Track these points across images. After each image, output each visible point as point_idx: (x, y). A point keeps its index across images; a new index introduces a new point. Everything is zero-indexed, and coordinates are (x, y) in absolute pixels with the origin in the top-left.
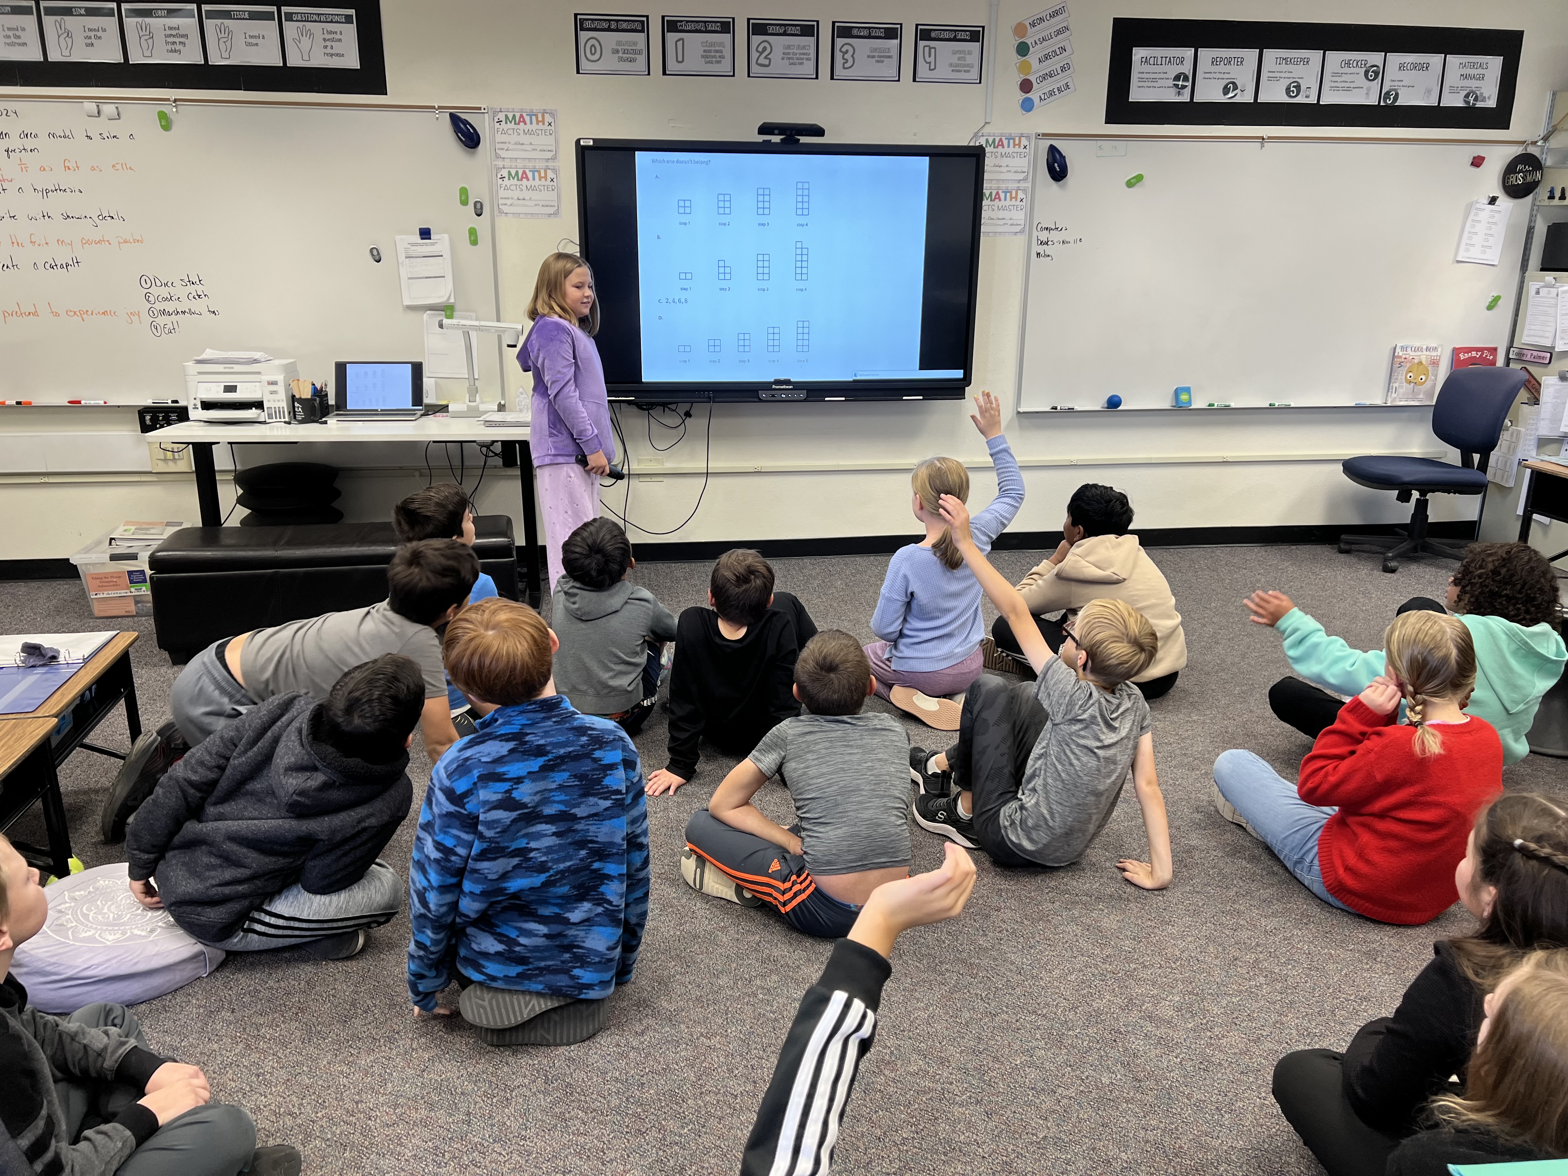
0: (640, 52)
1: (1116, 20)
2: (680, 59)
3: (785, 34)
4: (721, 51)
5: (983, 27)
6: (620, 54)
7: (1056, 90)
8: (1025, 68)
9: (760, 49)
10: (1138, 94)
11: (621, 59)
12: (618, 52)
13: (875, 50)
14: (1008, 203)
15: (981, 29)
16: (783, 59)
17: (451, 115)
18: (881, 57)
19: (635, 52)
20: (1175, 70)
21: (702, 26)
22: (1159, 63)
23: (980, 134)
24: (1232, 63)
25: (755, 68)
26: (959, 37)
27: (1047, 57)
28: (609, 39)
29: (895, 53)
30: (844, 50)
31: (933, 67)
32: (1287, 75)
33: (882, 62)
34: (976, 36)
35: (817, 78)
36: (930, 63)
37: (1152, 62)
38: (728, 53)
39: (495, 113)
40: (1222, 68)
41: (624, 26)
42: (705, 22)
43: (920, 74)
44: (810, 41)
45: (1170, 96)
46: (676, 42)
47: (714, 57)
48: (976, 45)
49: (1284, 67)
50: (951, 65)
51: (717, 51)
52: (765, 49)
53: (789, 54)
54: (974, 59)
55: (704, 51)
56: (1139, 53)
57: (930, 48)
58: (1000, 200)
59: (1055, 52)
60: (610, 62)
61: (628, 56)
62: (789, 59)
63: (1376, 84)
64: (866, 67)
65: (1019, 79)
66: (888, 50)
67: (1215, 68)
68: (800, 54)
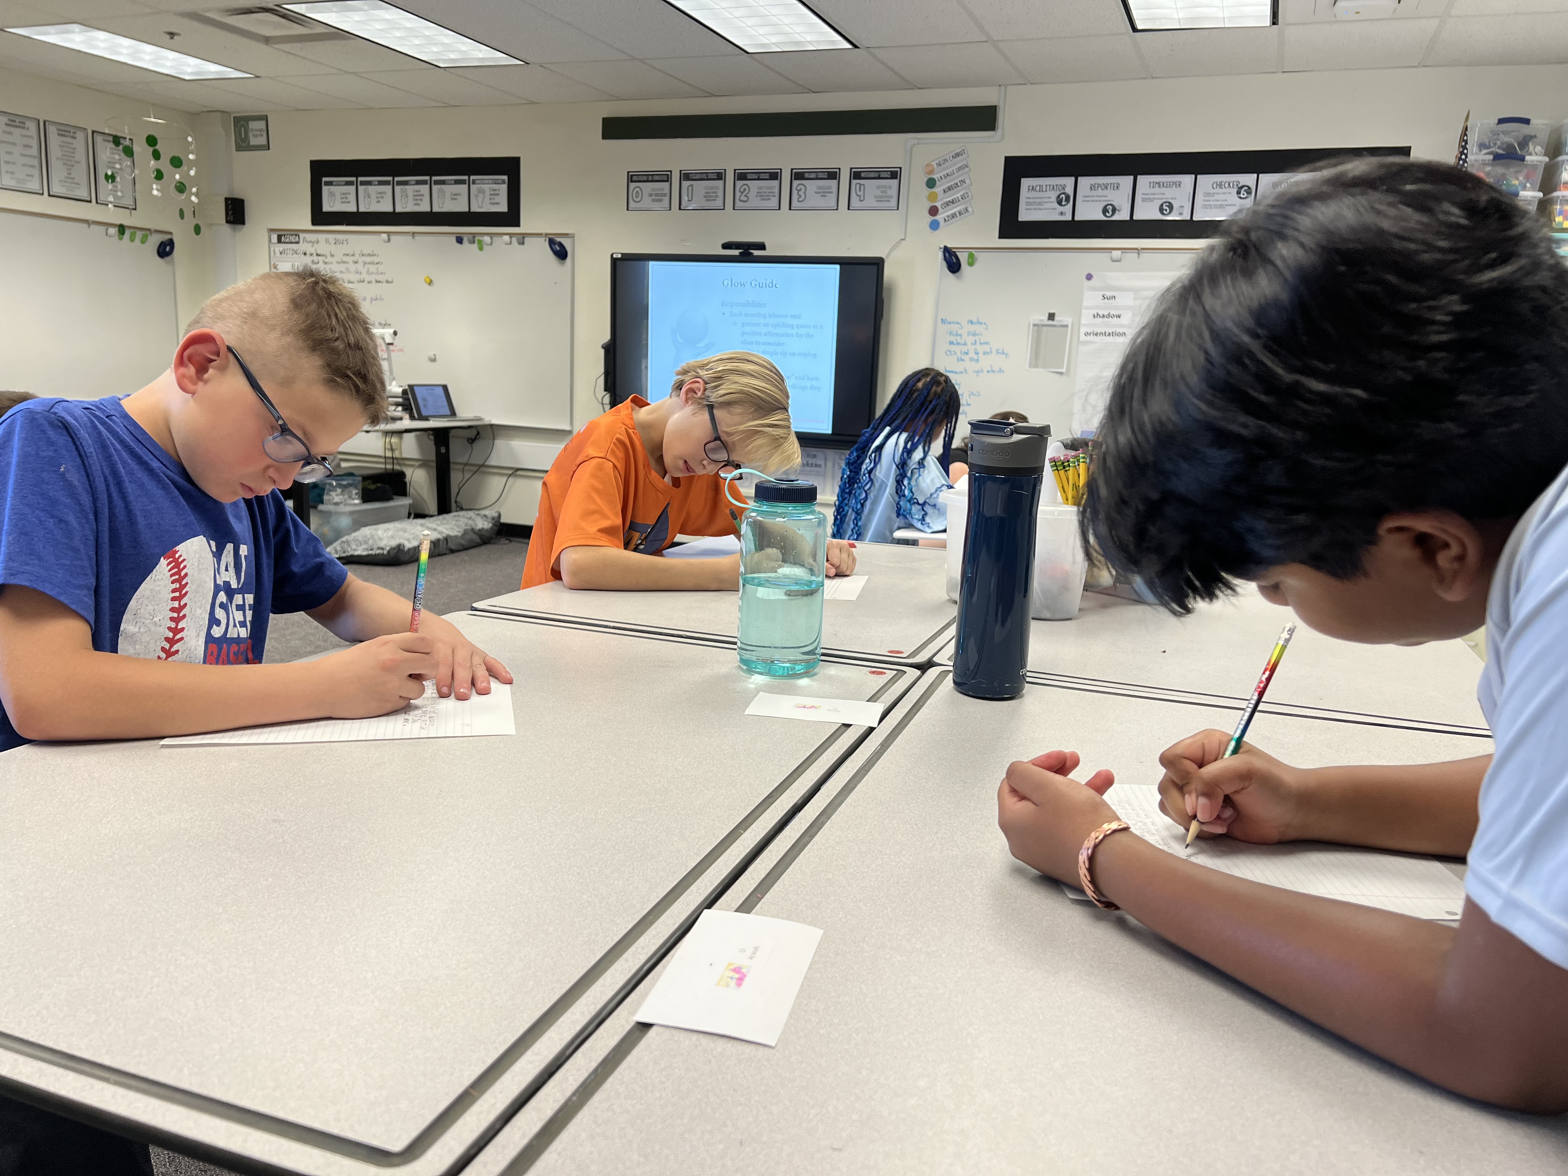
0: (665, 195)
1: (1006, 158)
2: (690, 199)
3: (759, 179)
4: (717, 192)
5: (900, 168)
6: (653, 197)
7: (957, 214)
8: (932, 197)
9: (742, 190)
10: (1024, 215)
11: (654, 200)
12: (651, 195)
13: (820, 188)
15: (898, 169)
16: (757, 196)
17: (551, 238)
18: (824, 193)
19: (663, 195)
21: (705, 176)
22: (1044, 190)
23: (896, 248)
24: (1109, 188)
25: (738, 204)
26: (882, 176)
27: (950, 188)
28: (647, 187)
29: (835, 190)
30: (799, 188)
31: (862, 199)
32: (1160, 196)
33: (825, 196)
34: (894, 175)
35: (779, 209)
36: (860, 196)
37: (1038, 189)
38: (720, 194)
40: (1100, 192)
41: (656, 178)
42: (707, 173)
43: (852, 204)
44: (775, 183)
45: (1054, 217)
46: (688, 187)
47: (712, 196)
48: (895, 182)
49: (1157, 190)
50: (876, 197)
51: (713, 193)
52: (745, 190)
53: (760, 193)
54: (894, 192)
55: (706, 193)
56: (1026, 183)
57: (860, 185)
59: (957, 184)
60: (647, 202)
61: (657, 197)
62: (761, 196)
64: (814, 200)
65: (928, 205)
66: (830, 187)
67: (1094, 193)
68: (769, 192)
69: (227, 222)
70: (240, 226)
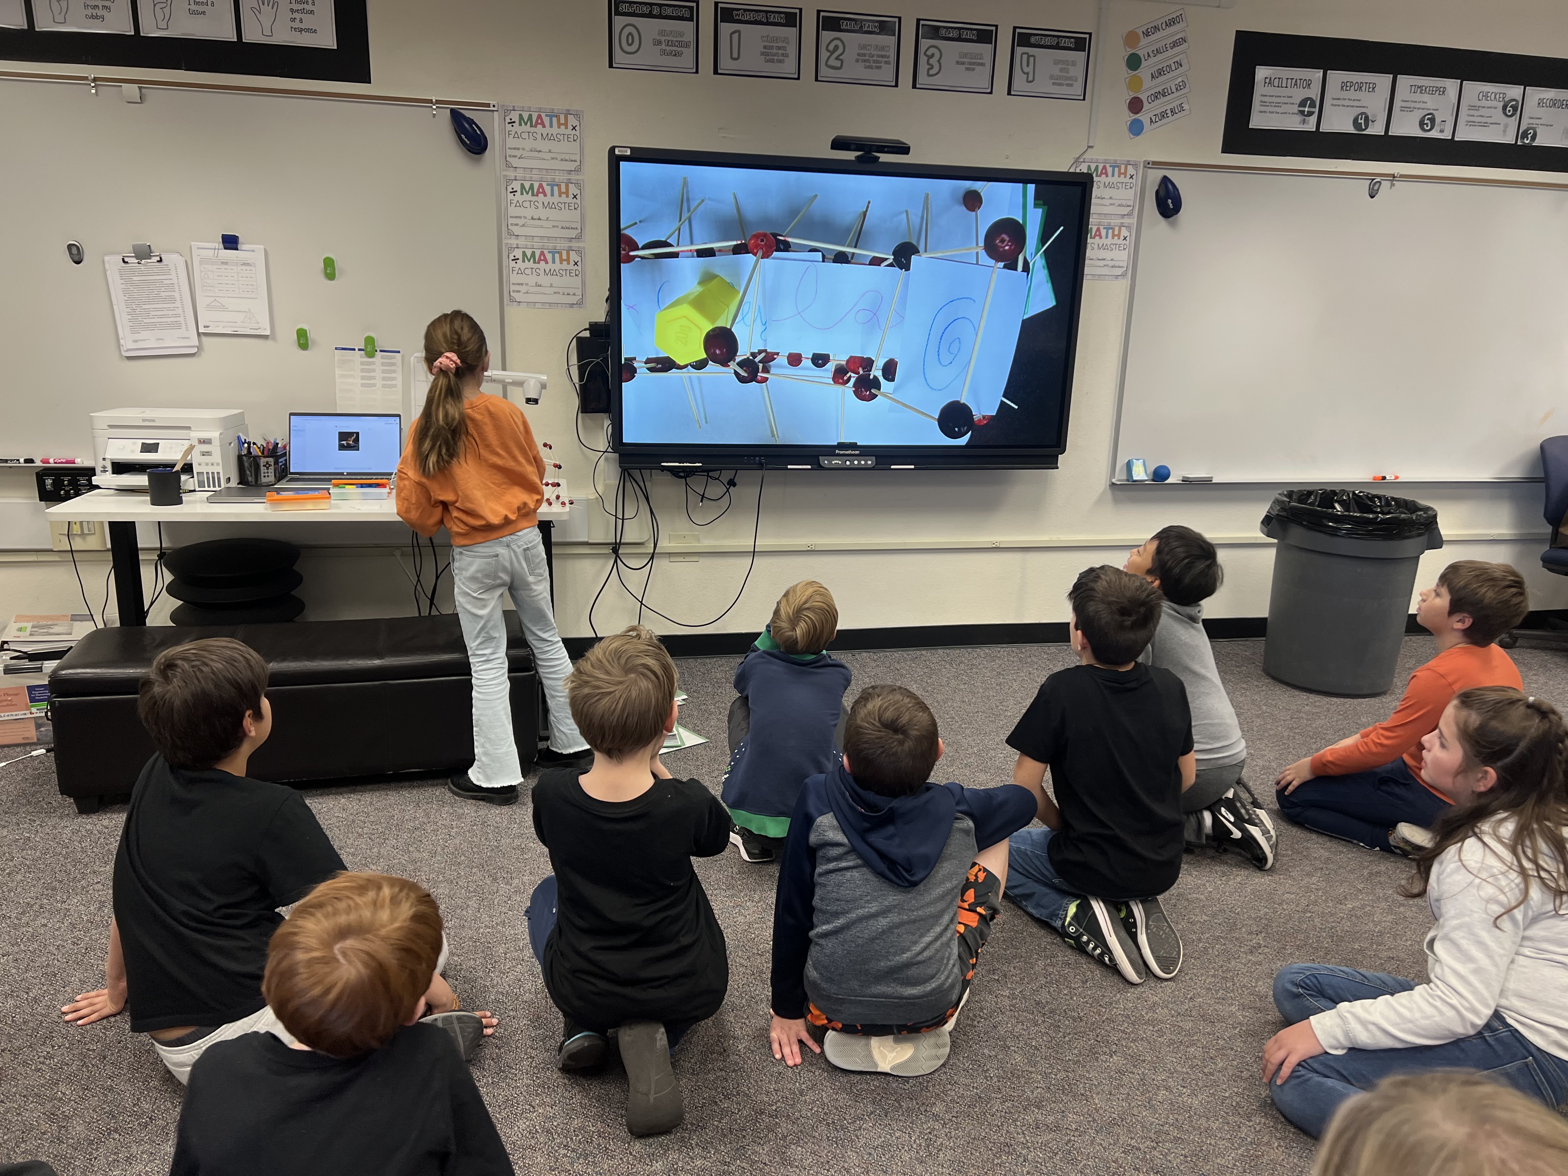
0: (687, 45)
1: (1238, 33)
2: (735, 55)
3: (861, 31)
4: (784, 48)
5: (1090, 34)
6: (663, 47)
7: (1169, 111)
8: (1135, 83)
9: (831, 48)
10: (1257, 121)
11: (663, 52)
12: (659, 43)
13: (965, 55)
14: (1109, 241)
15: (1087, 36)
16: (857, 61)
17: (452, 110)
18: (970, 65)
19: (681, 44)
20: (1300, 94)
21: (762, 17)
22: (1284, 85)
23: (1082, 160)
24: (1363, 88)
25: (824, 71)
26: (1062, 44)
27: (1160, 72)
28: (650, 27)
29: (988, 61)
30: (929, 53)
31: (1031, 78)
32: (1421, 105)
33: (973, 69)
34: (1081, 43)
35: (896, 86)
36: (1027, 74)
38: (792, 51)
39: (507, 111)
40: (1352, 94)
41: (669, 11)
42: (767, 12)
43: (1016, 86)
44: (890, 41)
45: (1293, 123)
46: (731, 35)
47: (774, 54)
48: (1082, 55)
49: (1418, 97)
50: (1052, 77)
51: (779, 48)
52: (836, 48)
53: (864, 55)
54: (1078, 72)
55: (765, 47)
56: (1262, 73)
57: (1029, 56)
58: (1101, 238)
59: (1170, 66)
60: (650, 55)
61: (673, 48)
62: (865, 61)
63: (1513, 122)
64: (951, 75)
65: (1128, 96)
66: (981, 56)
67: (1344, 94)
68: (879, 56)
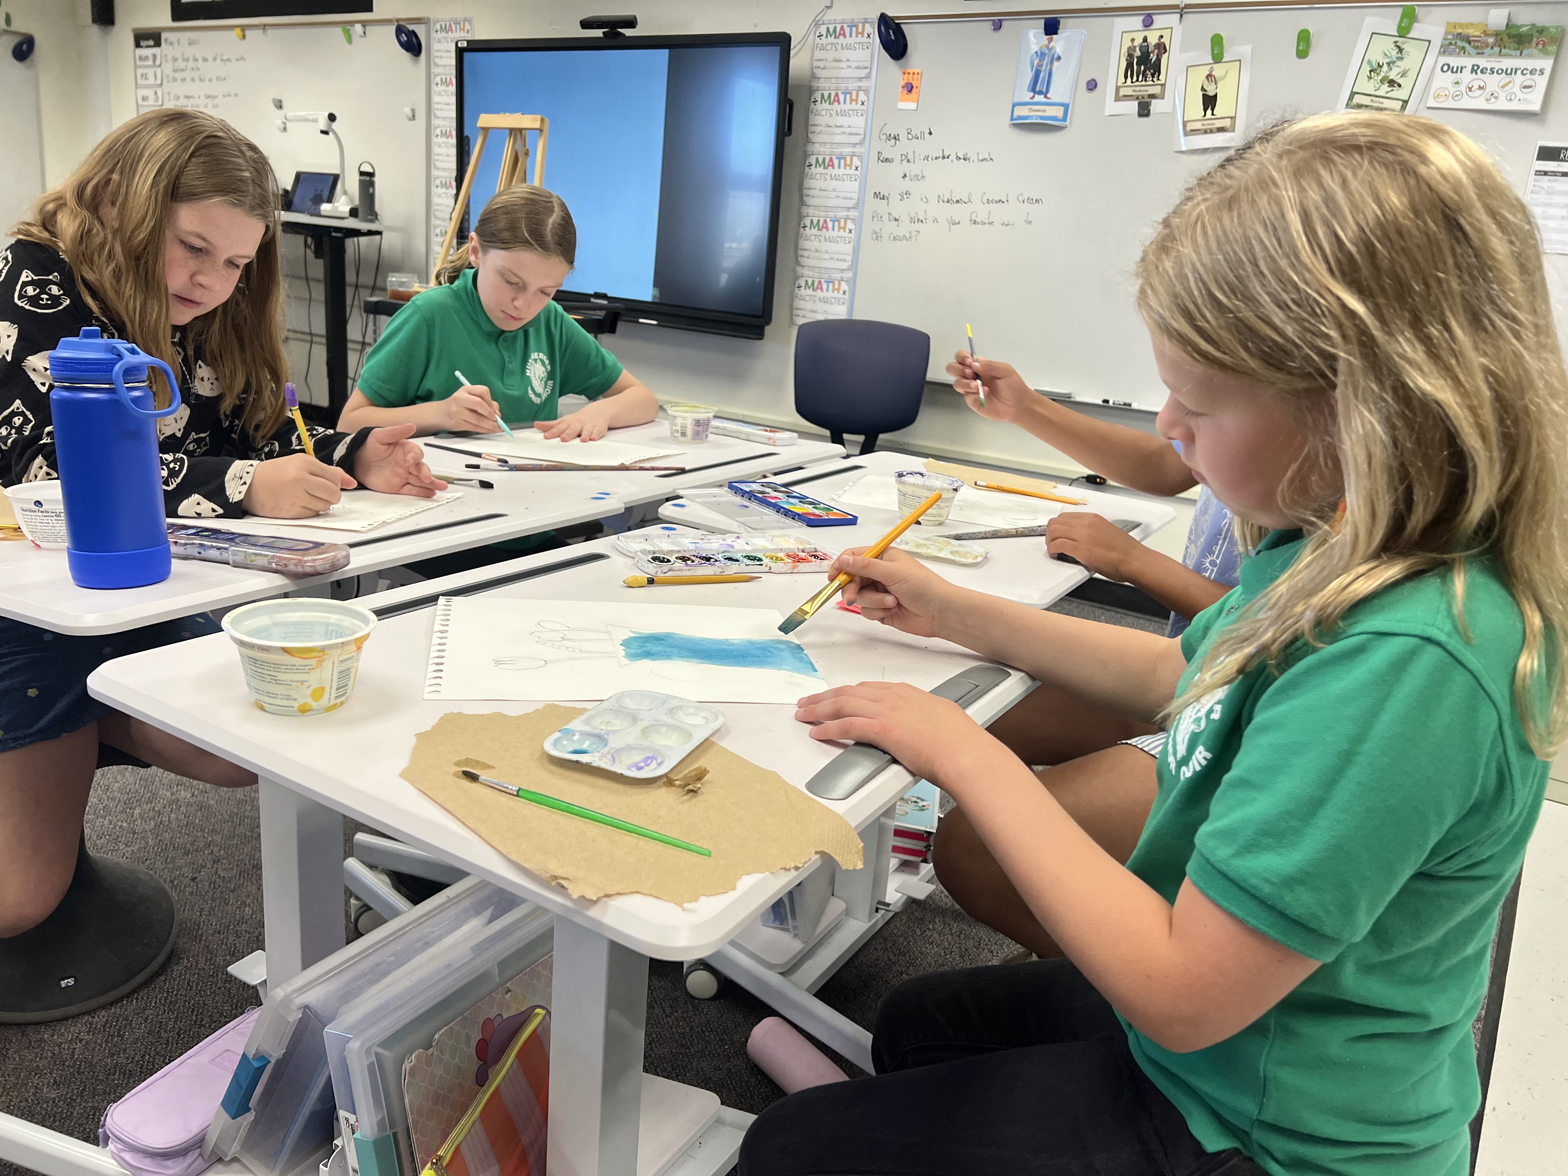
14: (848, 106)
17: (398, 25)
58: (839, 103)
69: (94, 21)
70: (110, 27)
